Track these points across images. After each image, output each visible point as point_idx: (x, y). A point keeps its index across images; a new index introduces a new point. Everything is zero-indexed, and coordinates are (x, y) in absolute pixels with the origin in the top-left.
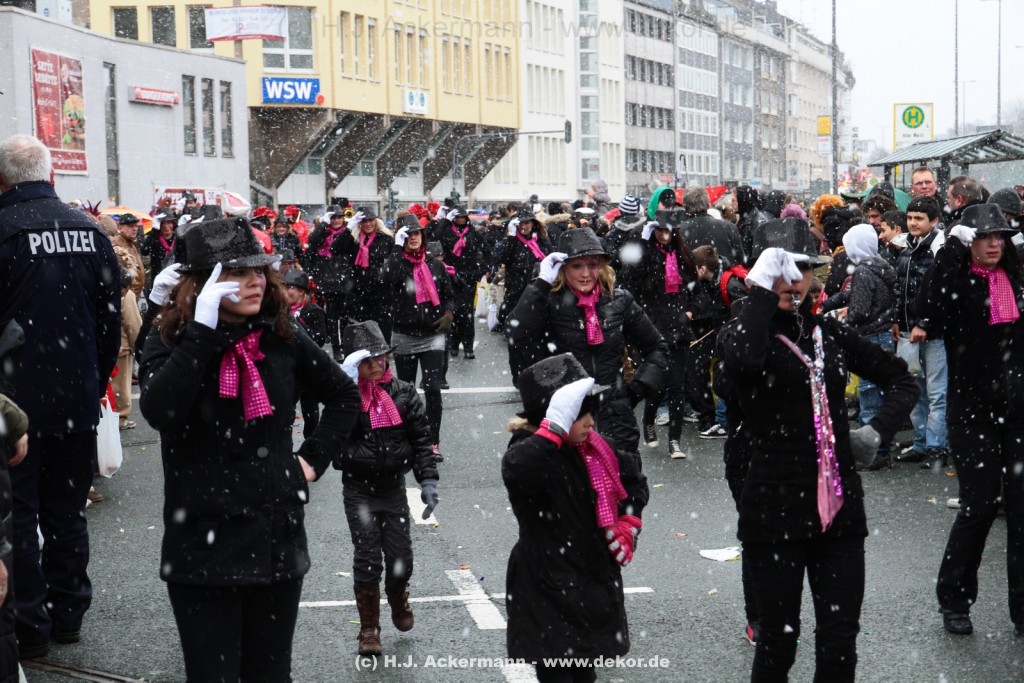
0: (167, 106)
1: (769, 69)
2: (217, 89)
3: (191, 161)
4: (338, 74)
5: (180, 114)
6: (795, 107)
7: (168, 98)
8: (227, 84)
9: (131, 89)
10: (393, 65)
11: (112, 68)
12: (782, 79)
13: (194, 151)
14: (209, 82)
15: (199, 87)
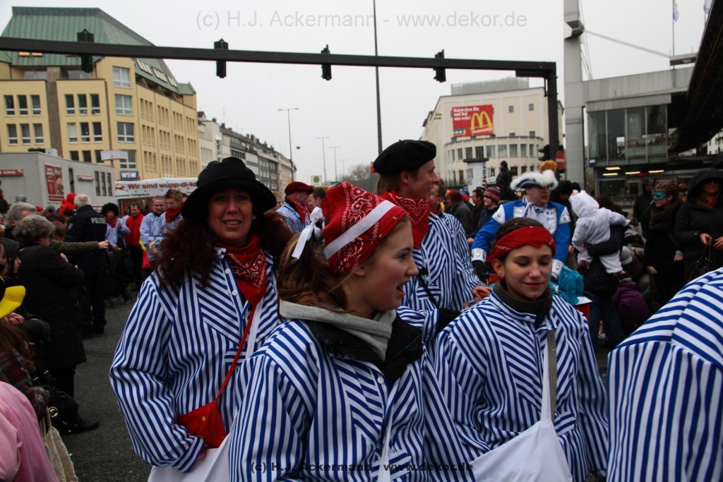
0: (90, 181)
1: (273, 167)
2: (106, 175)
3: (98, 197)
4: (144, 170)
5: (94, 184)
6: (281, 177)
7: (90, 178)
8: (109, 174)
9: (78, 176)
10: (161, 167)
11: (71, 170)
12: (277, 169)
13: (99, 194)
14: (103, 173)
15: (100, 175)
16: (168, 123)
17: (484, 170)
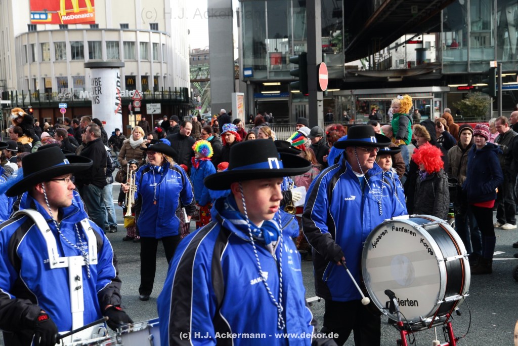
17: (118, 81)
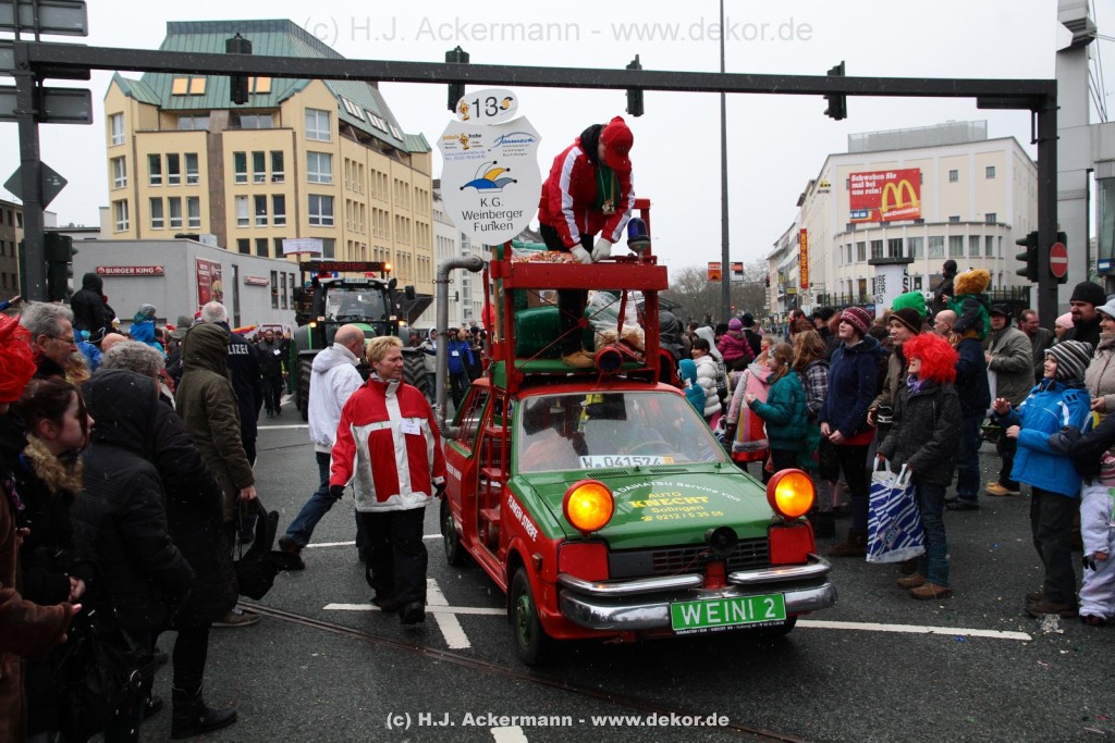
0: (263, 286)
2: (288, 277)
3: (275, 311)
5: (270, 290)
7: (263, 281)
8: (293, 275)
9: (245, 277)
11: (236, 268)
13: (277, 307)
14: (284, 274)
16: (386, 196)
17: (905, 279)
